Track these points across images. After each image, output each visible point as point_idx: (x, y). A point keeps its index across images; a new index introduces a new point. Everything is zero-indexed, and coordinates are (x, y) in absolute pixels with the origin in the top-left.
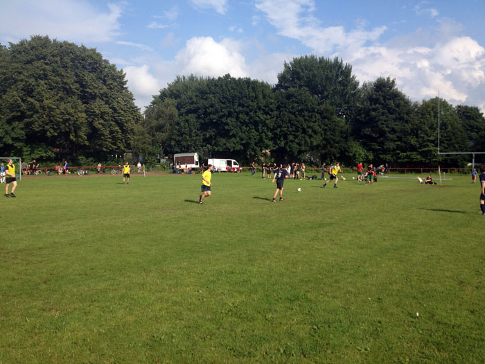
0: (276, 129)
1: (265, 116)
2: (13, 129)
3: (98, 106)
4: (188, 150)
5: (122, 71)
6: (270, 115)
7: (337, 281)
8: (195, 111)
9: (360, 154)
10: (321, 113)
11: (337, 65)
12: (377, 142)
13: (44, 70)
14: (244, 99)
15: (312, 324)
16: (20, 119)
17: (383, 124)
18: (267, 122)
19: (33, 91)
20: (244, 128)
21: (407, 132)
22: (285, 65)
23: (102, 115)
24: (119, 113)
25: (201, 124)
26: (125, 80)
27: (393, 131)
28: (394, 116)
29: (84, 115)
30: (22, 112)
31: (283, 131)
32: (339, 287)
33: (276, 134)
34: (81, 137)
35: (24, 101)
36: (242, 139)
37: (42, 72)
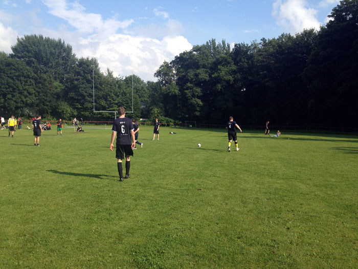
9: (67, 111)
11: (60, 44)
12: (79, 103)
17: (82, 90)
27: (90, 95)
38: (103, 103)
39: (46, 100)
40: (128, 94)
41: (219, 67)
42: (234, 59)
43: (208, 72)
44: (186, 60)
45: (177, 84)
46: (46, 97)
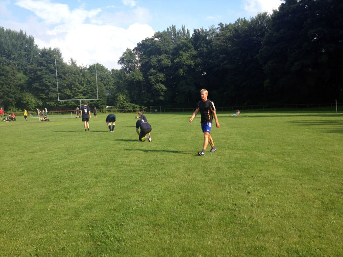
9: (32, 102)
12: (44, 93)
17: (46, 80)
21: (64, 86)
27: (54, 85)
38: (68, 92)
39: (10, 92)
40: (93, 83)
41: (180, 52)
42: (194, 45)
43: (169, 57)
44: (148, 46)
45: (140, 71)
46: (10, 88)
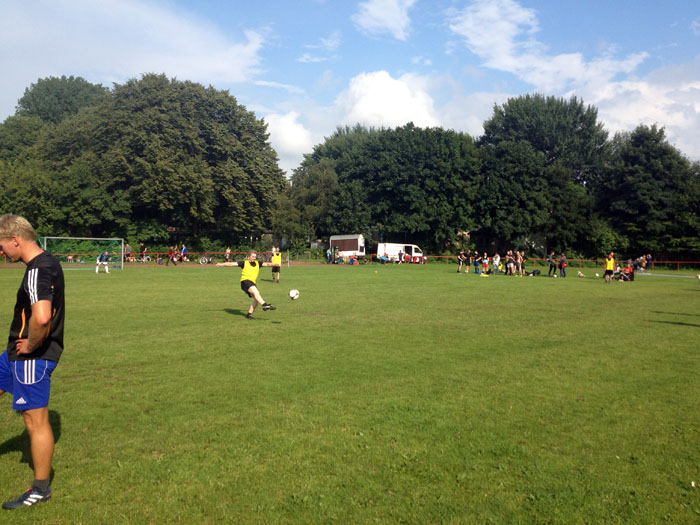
0: (479, 201)
1: (463, 182)
2: (115, 200)
3: (230, 169)
4: (350, 230)
5: (262, 121)
6: (472, 180)
7: (567, 429)
8: (361, 176)
9: (608, 240)
10: (549, 178)
11: (575, 108)
12: (634, 222)
13: (159, 120)
14: (434, 158)
15: (527, 491)
16: (124, 186)
17: (644, 195)
18: (466, 190)
19: (143, 148)
20: (432, 199)
21: (682, 206)
22: (496, 108)
23: (234, 181)
24: (257, 178)
25: (370, 193)
26: (267, 133)
27: (661, 205)
28: (662, 183)
29: (210, 181)
30: (127, 177)
31: (490, 204)
32: (571, 438)
33: (479, 208)
34: (205, 211)
35: (130, 162)
36: (428, 216)
37: (155, 123)
38: (692, 220)
39: (568, 219)
46: (569, 211)
